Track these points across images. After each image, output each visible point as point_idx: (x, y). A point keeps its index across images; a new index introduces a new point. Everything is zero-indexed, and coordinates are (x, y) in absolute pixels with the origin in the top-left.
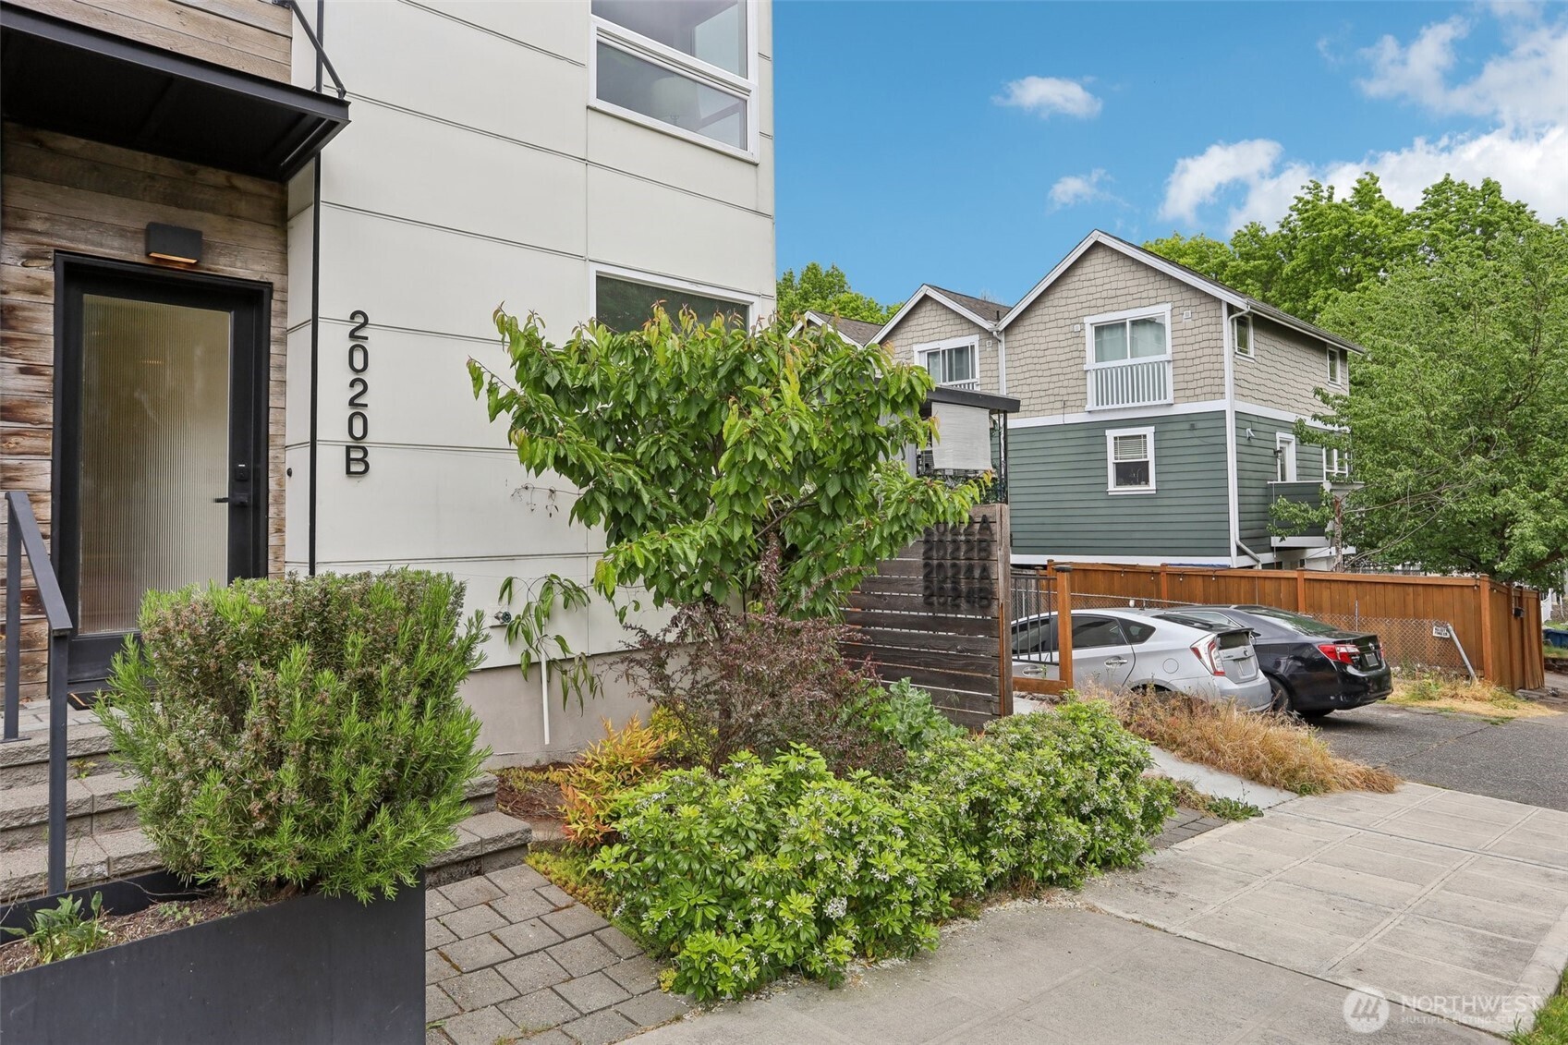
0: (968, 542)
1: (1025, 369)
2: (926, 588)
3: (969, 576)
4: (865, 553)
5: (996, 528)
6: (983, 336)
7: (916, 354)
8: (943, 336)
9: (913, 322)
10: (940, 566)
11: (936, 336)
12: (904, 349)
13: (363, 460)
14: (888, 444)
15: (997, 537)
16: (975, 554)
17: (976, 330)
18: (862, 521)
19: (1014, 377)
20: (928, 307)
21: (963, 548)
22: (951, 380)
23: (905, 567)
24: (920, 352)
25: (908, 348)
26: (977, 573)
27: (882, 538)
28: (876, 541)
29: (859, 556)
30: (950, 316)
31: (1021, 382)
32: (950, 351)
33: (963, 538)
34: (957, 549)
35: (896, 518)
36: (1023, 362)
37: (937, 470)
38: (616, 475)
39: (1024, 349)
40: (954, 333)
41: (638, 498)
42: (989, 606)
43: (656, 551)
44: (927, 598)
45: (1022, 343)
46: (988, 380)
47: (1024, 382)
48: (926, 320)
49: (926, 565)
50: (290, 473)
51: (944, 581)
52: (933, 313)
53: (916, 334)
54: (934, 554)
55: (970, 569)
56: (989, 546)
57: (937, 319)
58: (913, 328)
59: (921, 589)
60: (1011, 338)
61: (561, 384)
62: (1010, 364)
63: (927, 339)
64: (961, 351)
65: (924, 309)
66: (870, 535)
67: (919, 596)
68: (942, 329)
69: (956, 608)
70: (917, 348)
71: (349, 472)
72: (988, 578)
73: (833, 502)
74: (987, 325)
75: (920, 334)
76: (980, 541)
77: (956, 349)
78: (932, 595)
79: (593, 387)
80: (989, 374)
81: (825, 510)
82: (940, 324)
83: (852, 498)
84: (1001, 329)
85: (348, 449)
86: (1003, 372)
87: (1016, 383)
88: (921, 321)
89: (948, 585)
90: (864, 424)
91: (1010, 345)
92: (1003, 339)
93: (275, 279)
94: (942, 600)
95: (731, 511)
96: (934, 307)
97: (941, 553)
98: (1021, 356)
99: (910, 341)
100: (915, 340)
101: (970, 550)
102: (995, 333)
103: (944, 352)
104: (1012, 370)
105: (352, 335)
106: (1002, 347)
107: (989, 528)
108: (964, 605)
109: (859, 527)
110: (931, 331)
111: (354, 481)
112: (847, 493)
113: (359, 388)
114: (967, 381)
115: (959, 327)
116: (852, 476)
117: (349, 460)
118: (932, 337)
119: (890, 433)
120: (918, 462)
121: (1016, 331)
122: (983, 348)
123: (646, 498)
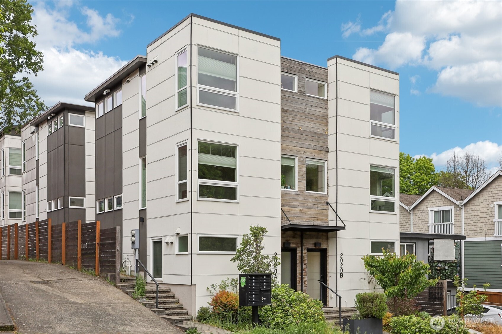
0: (438, 288)
1: (471, 219)
2: (429, 297)
3: (438, 294)
4: (419, 291)
5: (444, 285)
6: (456, 206)
7: (429, 212)
8: (440, 205)
9: (428, 199)
10: (432, 292)
11: (438, 205)
12: (425, 209)
13: (342, 275)
14: (423, 274)
15: (444, 287)
16: (439, 290)
17: (453, 204)
18: (418, 286)
19: (467, 222)
20: (435, 194)
21: (437, 289)
22: (443, 222)
23: (425, 292)
24: (431, 211)
25: (427, 209)
26: (440, 294)
27: (421, 288)
28: (421, 289)
29: (418, 291)
30: (443, 198)
31: (470, 224)
32: (443, 211)
33: (437, 287)
34: (436, 289)
35: (424, 286)
36: (471, 217)
37: (435, 261)
38: (385, 280)
39: (471, 212)
40: (444, 205)
41: (387, 282)
42: (442, 301)
43: (392, 290)
44: (429, 299)
45: (471, 210)
46: (457, 223)
47: (471, 224)
48: (434, 199)
49: (429, 292)
50: (330, 277)
51: (433, 295)
52: (437, 196)
53: (429, 204)
54: (431, 290)
55: (438, 293)
56: (442, 289)
57: (438, 198)
58: (428, 202)
59: (428, 297)
60: (466, 208)
61: (374, 265)
62: (466, 217)
63: (434, 206)
64: (447, 211)
65: (433, 195)
66: (420, 288)
67: (427, 298)
68: (440, 203)
69: (435, 301)
70: (430, 209)
71: (341, 277)
72: (442, 295)
73: (414, 283)
74: (458, 203)
75: (431, 204)
76: (441, 288)
77: (445, 211)
78: (430, 298)
79: (378, 266)
80: (458, 220)
81: (413, 284)
82: (439, 201)
83: (417, 282)
84: (462, 205)
85: (341, 274)
86: (463, 220)
87: (468, 224)
88: (432, 199)
89: (434, 296)
90: (419, 272)
91: (466, 210)
92: (463, 208)
93: (327, 247)
94: (432, 299)
95: (401, 285)
96: (437, 194)
97: (432, 290)
98: (470, 215)
99: (427, 206)
100: (429, 206)
101: (438, 289)
102: (460, 206)
103: (440, 211)
104: (466, 220)
105: (341, 257)
106: (463, 211)
107: (442, 285)
108: (437, 300)
109: (418, 287)
110: (436, 203)
111: (341, 278)
112: (416, 281)
113: (342, 265)
114: (449, 223)
115: (446, 202)
116: (417, 279)
117: (341, 275)
118: (436, 205)
119: (423, 273)
120: (429, 258)
121: (468, 205)
122: (455, 211)
123: (388, 282)
